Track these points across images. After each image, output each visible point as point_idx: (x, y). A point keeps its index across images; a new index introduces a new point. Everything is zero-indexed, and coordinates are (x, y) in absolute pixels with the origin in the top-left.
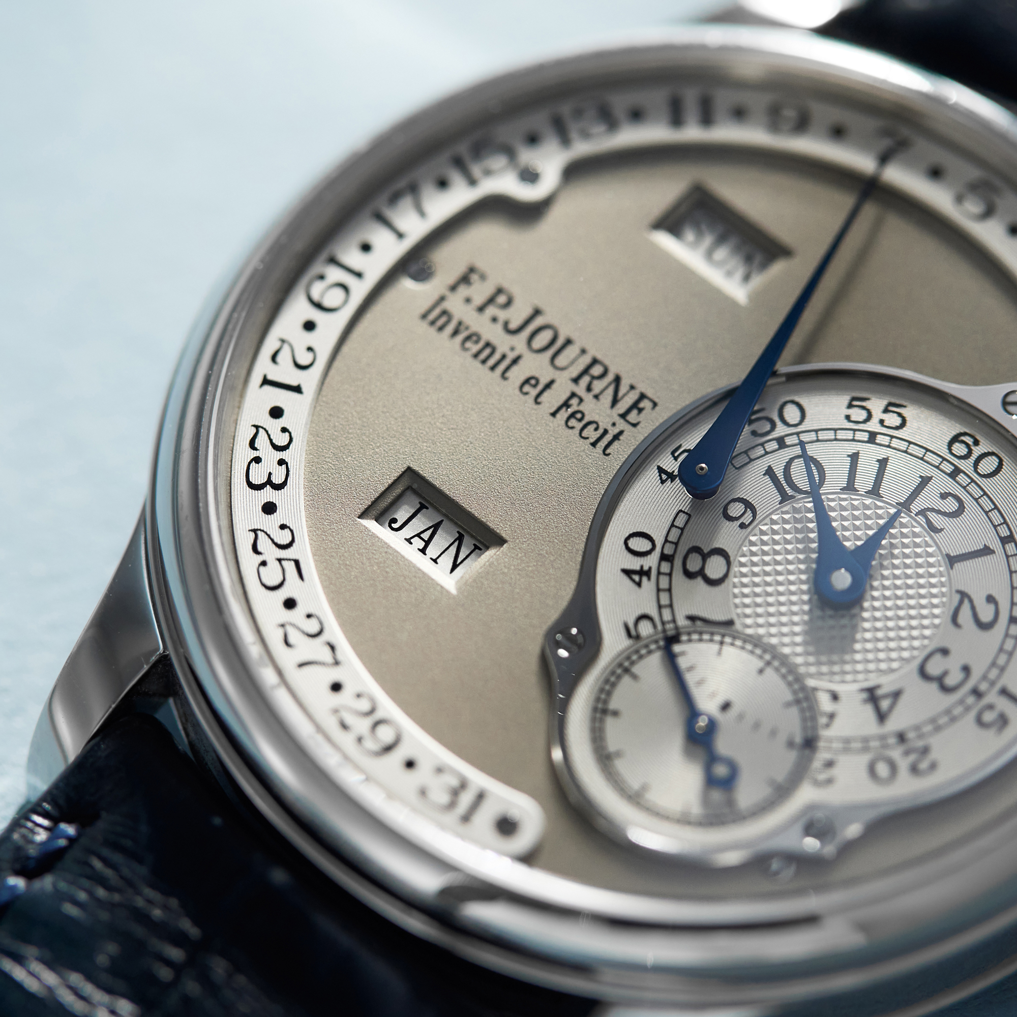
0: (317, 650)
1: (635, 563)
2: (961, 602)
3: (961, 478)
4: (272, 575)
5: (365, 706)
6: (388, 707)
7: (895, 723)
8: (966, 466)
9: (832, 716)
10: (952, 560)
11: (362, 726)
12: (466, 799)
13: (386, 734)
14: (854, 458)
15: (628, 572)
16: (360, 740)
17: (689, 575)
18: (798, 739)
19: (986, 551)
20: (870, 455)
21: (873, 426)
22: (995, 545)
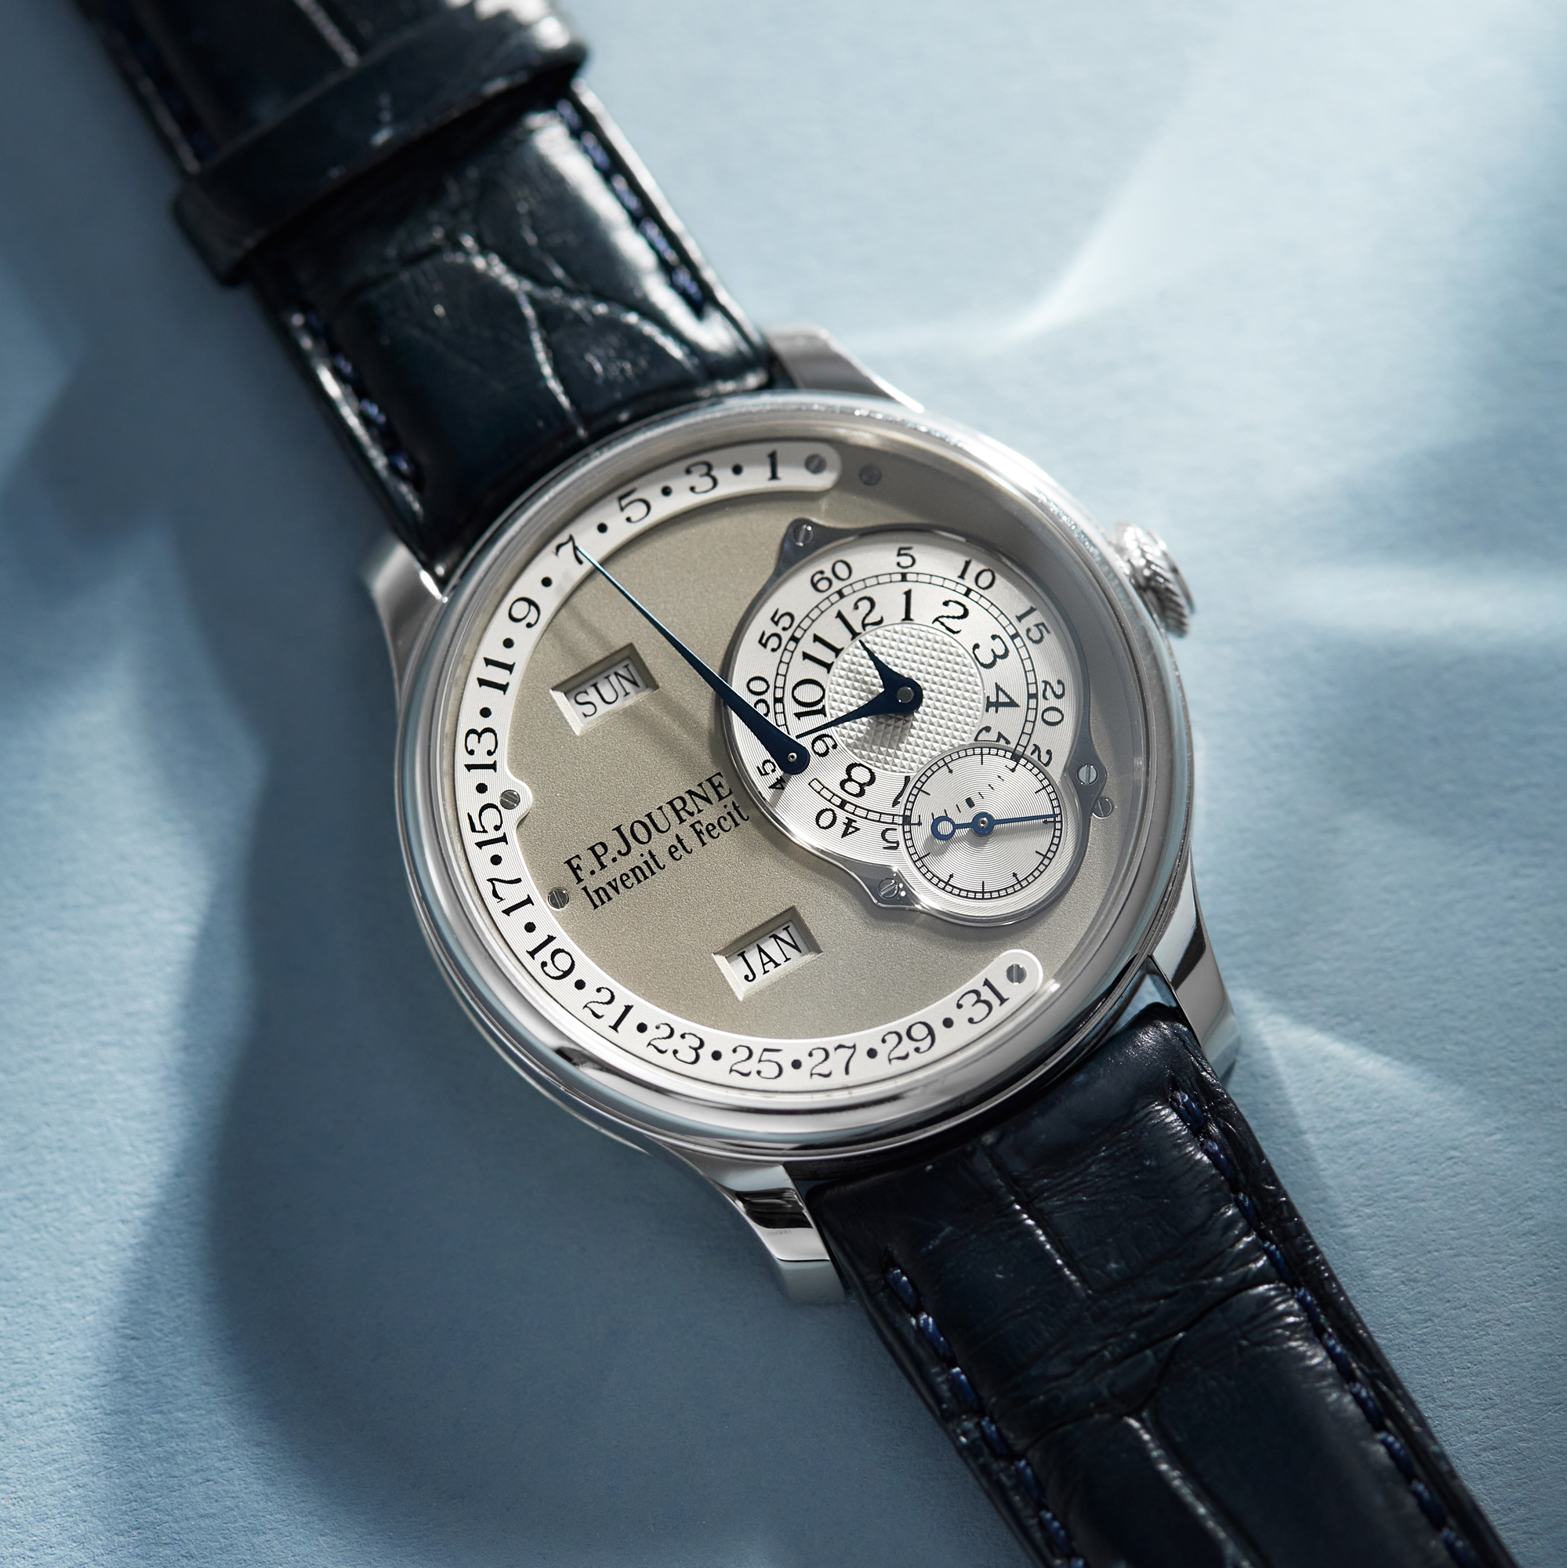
0: (839, 1058)
1: (840, 827)
2: (942, 624)
3: (846, 591)
4: (771, 1070)
5: (894, 1039)
6: (901, 1025)
7: (1021, 698)
8: (837, 585)
9: (1000, 736)
10: (907, 617)
11: (907, 1046)
12: (987, 994)
13: (919, 1032)
14: (806, 656)
15: (845, 834)
16: (917, 1050)
17: (861, 793)
18: (1012, 764)
19: (908, 594)
20: (807, 645)
21: (786, 636)
22: (905, 586)
